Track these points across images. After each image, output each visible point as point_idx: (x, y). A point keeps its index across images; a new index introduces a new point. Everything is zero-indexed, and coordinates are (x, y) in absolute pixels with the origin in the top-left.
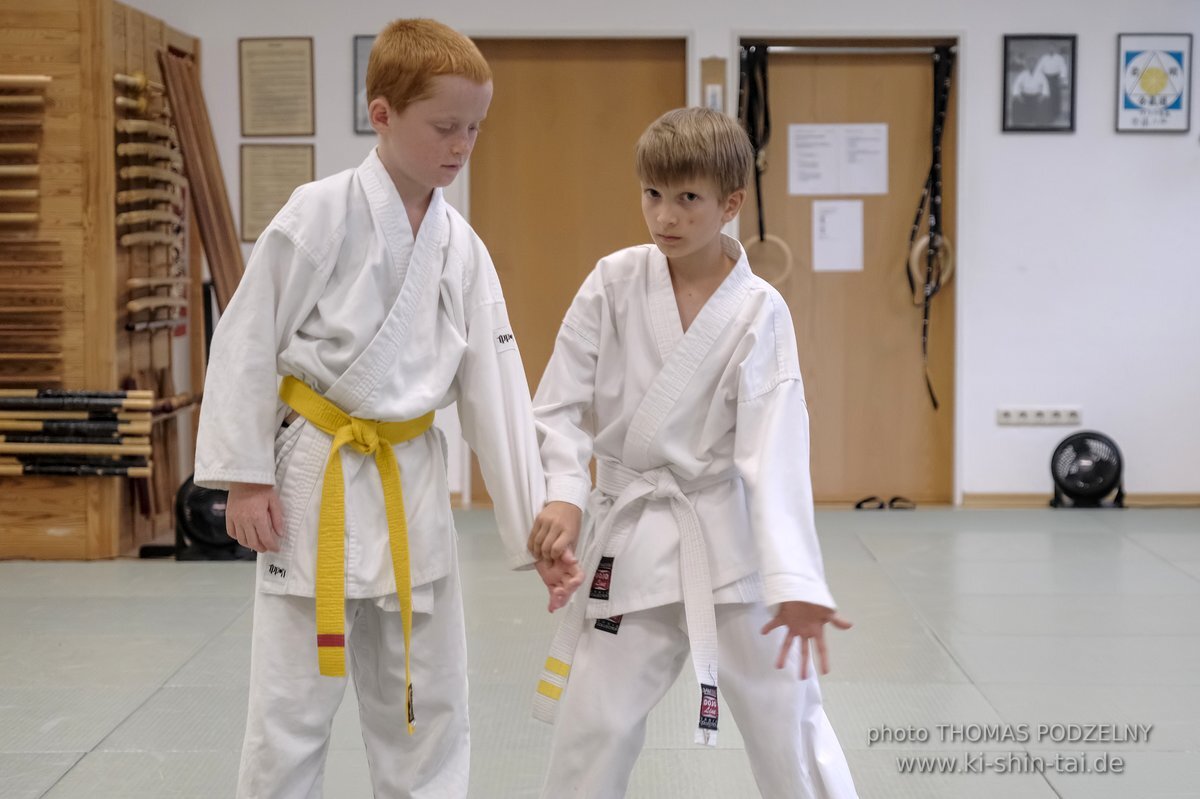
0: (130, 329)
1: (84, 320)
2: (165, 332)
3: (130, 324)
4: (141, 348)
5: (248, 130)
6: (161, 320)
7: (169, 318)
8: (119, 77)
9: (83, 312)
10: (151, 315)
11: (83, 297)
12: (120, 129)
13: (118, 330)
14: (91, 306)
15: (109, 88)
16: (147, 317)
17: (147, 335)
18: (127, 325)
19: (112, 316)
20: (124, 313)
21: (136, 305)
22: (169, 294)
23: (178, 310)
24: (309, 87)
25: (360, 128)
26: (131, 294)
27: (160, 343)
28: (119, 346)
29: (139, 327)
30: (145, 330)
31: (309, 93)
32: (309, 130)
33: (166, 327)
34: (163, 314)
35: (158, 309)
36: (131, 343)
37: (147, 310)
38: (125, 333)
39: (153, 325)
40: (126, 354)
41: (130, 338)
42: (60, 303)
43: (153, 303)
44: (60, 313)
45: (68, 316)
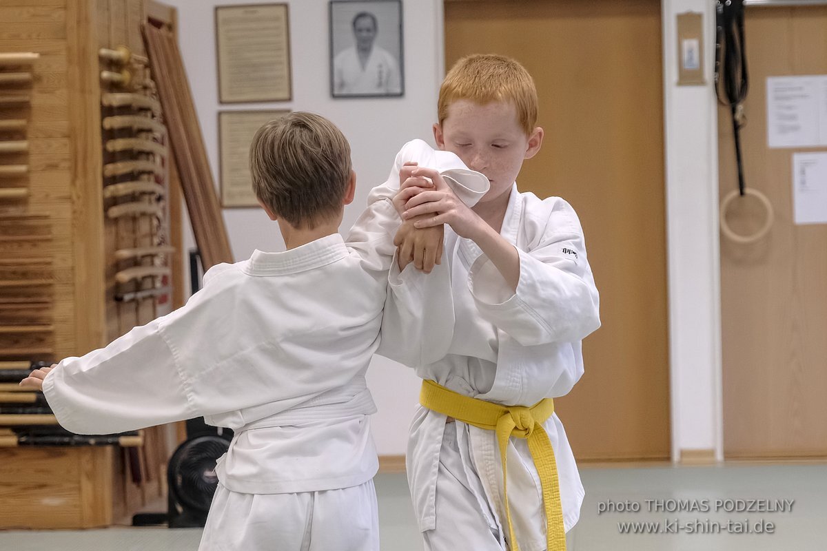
0: (119, 299)
1: (74, 293)
2: (150, 302)
3: (119, 295)
4: (130, 318)
5: (225, 98)
6: (146, 290)
7: (154, 287)
8: (104, 52)
9: (73, 284)
10: (137, 285)
11: (73, 269)
12: (106, 103)
13: (107, 301)
14: (81, 278)
15: (94, 64)
16: (132, 287)
17: (133, 305)
18: (116, 296)
19: (101, 287)
20: (112, 284)
21: (124, 276)
22: (152, 264)
23: (160, 278)
24: (285, 52)
25: (336, 92)
26: (118, 266)
28: (108, 316)
29: (127, 297)
30: (133, 300)
31: (284, 59)
32: (285, 95)
33: (152, 297)
34: (148, 284)
35: (144, 278)
36: (119, 314)
37: (134, 280)
38: (113, 303)
39: (140, 295)
40: (114, 324)
41: (118, 308)
42: (51, 275)
43: (139, 273)
44: (50, 285)
45: (58, 288)
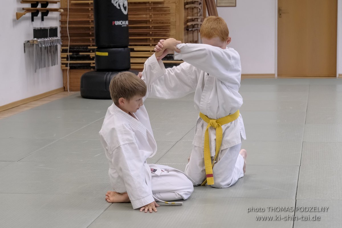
0: (188, 30)
1: (176, 28)
2: (196, 31)
3: (188, 29)
4: (190, 35)
6: (195, 28)
7: (198, 27)
9: (176, 26)
10: (193, 26)
11: (176, 21)
13: (185, 30)
14: (178, 24)
16: (192, 27)
17: (192, 32)
18: (187, 29)
19: (183, 27)
20: (186, 26)
21: (189, 24)
22: (198, 21)
23: (200, 25)
26: (188, 21)
27: (195, 34)
28: (185, 35)
29: (190, 29)
30: (192, 30)
33: (197, 30)
34: (196, 26)
35: (195, 25)
36: (188, 34)
37: (192, 25)
38: (186, 31)
39: (194, 29)
40: (187, 36)
41: (188, 32)
42: (170, 23)
43: (193, 23)
44: (170, 26)
45: (171, 27)
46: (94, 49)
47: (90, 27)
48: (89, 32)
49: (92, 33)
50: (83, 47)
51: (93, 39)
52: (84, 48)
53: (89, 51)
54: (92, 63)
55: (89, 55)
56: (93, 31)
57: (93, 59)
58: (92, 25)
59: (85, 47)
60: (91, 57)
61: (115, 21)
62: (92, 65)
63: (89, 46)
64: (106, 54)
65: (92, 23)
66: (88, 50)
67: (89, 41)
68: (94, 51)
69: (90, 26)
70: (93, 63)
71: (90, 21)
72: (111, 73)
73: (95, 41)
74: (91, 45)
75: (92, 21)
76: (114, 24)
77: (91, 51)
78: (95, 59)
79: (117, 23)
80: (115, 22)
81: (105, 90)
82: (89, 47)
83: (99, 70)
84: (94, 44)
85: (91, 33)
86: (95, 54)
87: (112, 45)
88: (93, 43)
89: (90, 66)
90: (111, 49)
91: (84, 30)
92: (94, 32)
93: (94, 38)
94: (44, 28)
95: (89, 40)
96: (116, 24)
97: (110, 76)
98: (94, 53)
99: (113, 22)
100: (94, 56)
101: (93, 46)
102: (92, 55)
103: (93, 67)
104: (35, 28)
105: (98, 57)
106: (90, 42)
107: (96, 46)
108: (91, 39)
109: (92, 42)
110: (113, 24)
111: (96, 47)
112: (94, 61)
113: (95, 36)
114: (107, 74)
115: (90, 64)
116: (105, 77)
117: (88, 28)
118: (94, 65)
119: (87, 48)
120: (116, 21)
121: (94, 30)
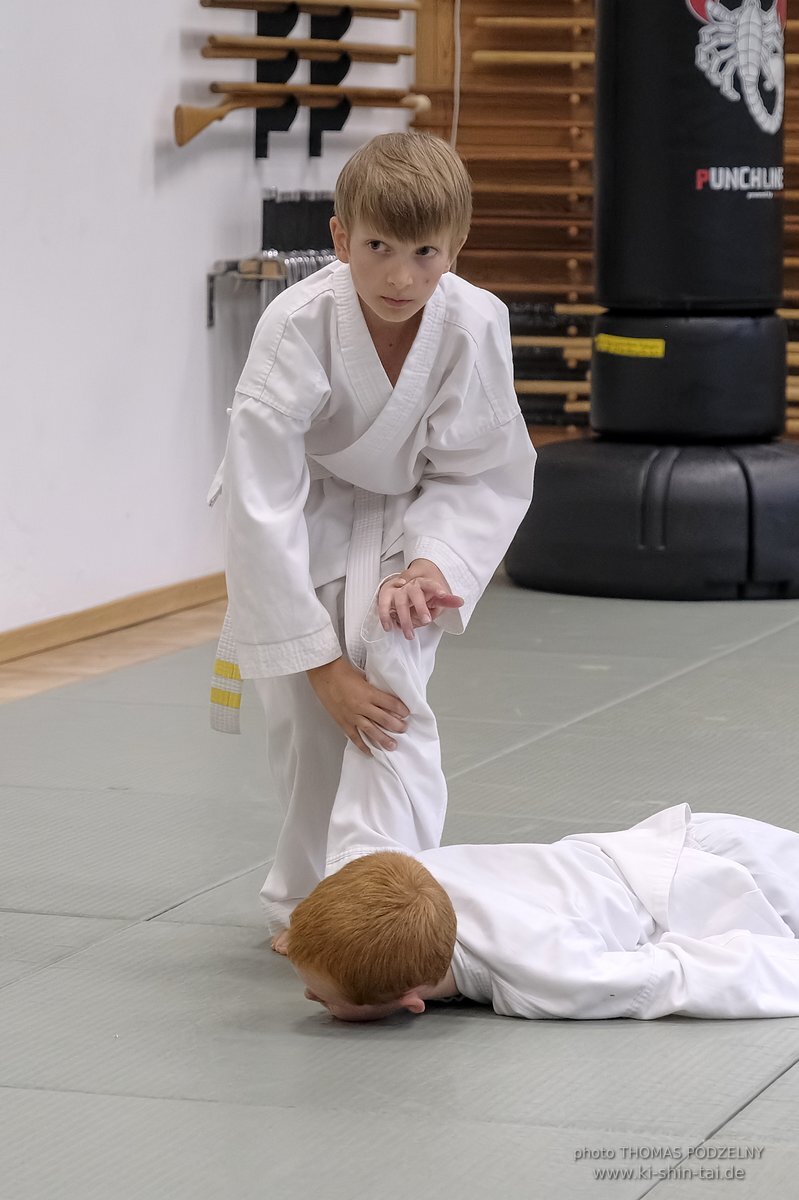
46: (588, 318)
47: (574, 198)
48: (565, 223)
49: (581, 230)
50: (528, 307)
51: (584, 266)
52: (532, 313)
53: (560, 330)
54: (572, 396)
55: (559, 350)
56: (589, 219)
57: (578, 373)
58: (584, 186)
59: (537, 308)
60: (572, 364)
61: (708, 168)
62: (571, 407)
63: (563, 299)
64: (654, 348)
65: (583, 177)
66: (553, 324)
67: (560, 271)
68: (585, 327)
69: (573, 191)
70: (582, 398)
71: (574, 164)
72: (674, 453)
73: (595, 275)
74: (573, 296)
75: (584, 164)
76: (707, 184)
77: (572, 330)
78: (589, 375)
79: (724, 179)
80: (713, 171)
81: (641, 547)
82: (560, 309)
83: (609, 437)
84: (591, 289)
85: (573, 231)
86: (594, 345)
87: (688, 299)
88: (585, 282)
89: (561, 412)
90: (682, 322)
91: (537, 213)
92: (592, 224)
93: (589, 256)
94: (323, 194)
95: (563, 264)
96: (716, 185)
97: (672, 468)
98: (587, 342)
99: (699, 172)
100: (587, 354)
101: (584, 299)
102: (576, 349)
103: (580, 420)
104: (270, 192)
105: (606, 361)
106: (568, 281)
107: (601, 303)
108: (572, 264)
109: (578, 277)
110: (699, 186)
111: (597, 310)
112: (585, 387)
113: (595, 246)
114: (658, 458)
115: (562, 398)
116: (643, 474)
117: (561, 204)
118: (585, 406)
119: (549, 314)
120: (717, 167)
121: (595, 213)
